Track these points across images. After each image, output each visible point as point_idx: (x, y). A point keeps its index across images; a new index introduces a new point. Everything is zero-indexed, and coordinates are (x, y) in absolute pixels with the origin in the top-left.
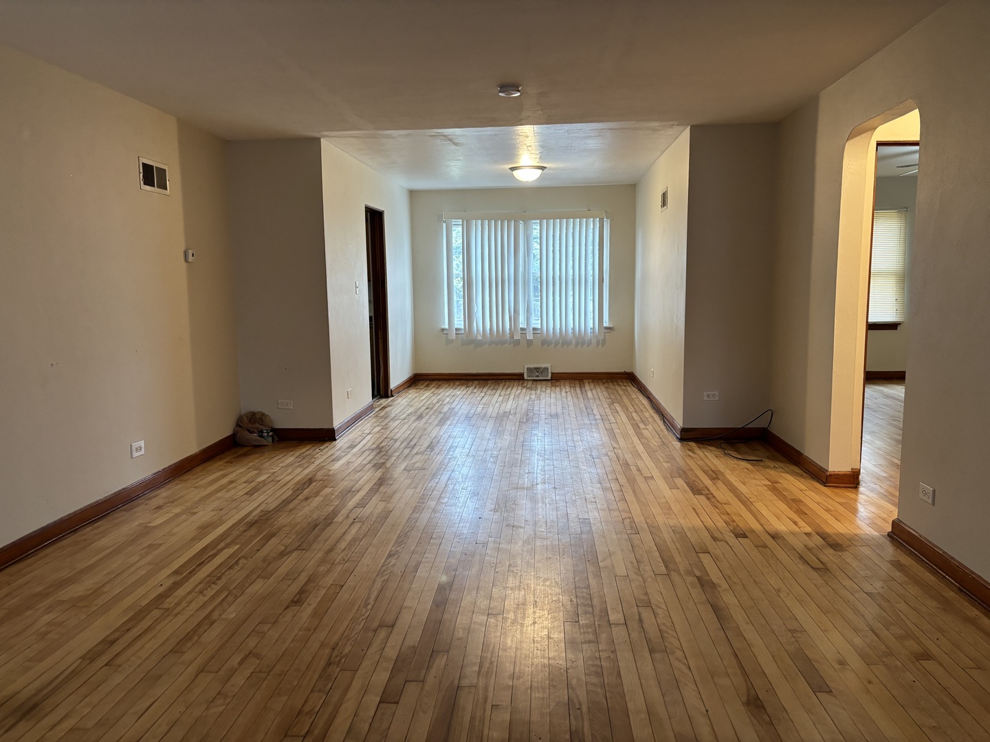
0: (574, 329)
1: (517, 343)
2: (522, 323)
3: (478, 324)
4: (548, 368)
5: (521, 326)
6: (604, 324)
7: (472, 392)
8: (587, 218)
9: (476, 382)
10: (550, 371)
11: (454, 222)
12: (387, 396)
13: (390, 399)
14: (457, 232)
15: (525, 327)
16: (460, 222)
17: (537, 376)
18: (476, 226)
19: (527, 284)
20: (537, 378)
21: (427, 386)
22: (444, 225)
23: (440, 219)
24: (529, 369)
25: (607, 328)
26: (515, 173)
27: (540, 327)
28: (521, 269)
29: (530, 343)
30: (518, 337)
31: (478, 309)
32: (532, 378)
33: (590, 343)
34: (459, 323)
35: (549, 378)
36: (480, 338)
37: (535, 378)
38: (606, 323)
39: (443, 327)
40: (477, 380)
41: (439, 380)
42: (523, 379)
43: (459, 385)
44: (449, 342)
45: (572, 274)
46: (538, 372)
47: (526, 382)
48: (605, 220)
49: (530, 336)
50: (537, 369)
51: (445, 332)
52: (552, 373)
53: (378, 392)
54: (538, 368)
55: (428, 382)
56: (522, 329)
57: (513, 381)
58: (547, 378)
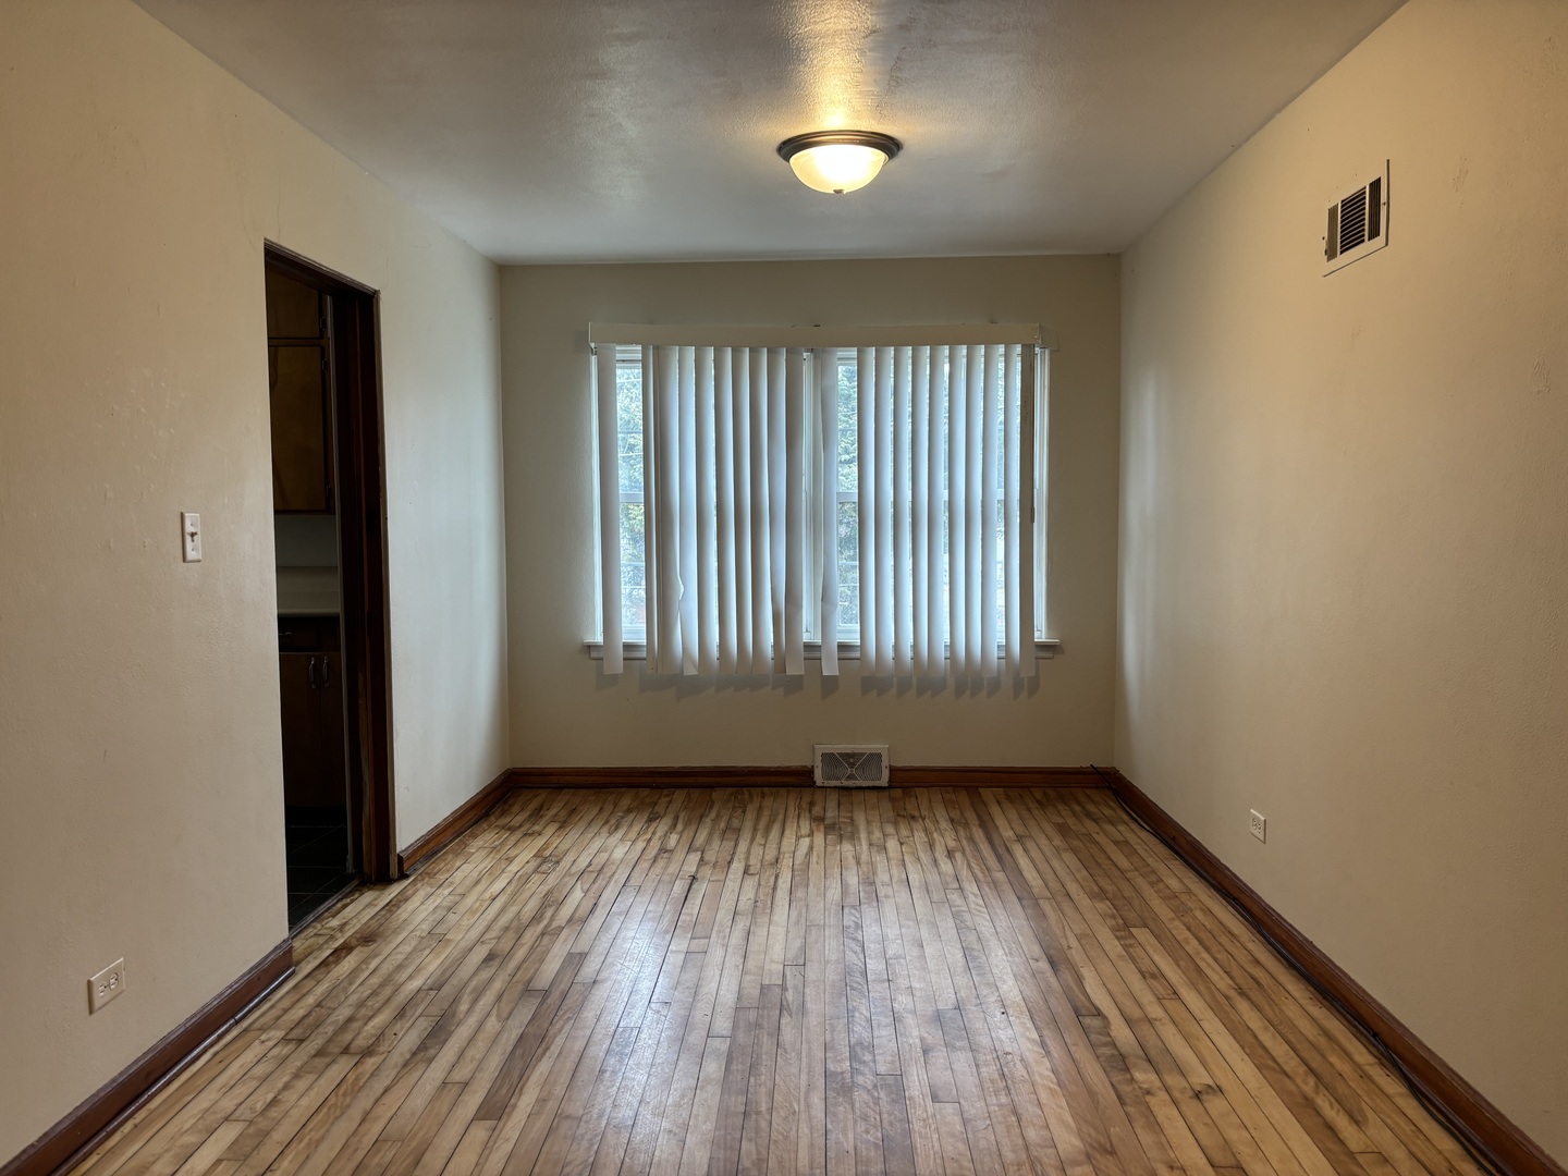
0: (952, 646)
1: (795, 684)
2: (809, 632)
3: (686, 635)
4: (880, 755)
5: (806, 638)
6: (1036, 634)
7: (663, 850)
8: (990, 342)
9: (680, 795)
10: (885, 763)
11: (621, 351)
12: (383, 879)
13: (395, 890)
14: (629, 382)
15: (818, 641)
16: (636, 351)
17: (850, 777)
18: (683, 363)
19: (820, 523)
20: (851, 783)
21: (537, 815)
22: (594, 359)
23: (580, 346)
24: (829, 759)
25: (1043, 647)
26: (800, 160)
27: (858, 642)
28: (805, 482)
29: (830, 684)
30: (795, 668)
31: (686, 589)
32: (837, 783)
33: (995, 685)
34: (633, 626)
35: (884, 781)
36: (691, 671)
37: (846, 783)
38: (1041, 634)
39: (589, 639)
40: (682, 787)
41: (578, 787)
42: (812, 784)
43: (629, 811)
44: (607, 681)
45: (946, 497)
46: (852, 765)
47: (819, 797)
48: (1037, 350)
49: (830, 668)
50: (850, 758)
51: (594, 655)
52: (893, 770)
53: (355, 866)
54: (853, 755)
55: (543, 794)
56: (809, 647)
57: (783, 791)
58: (877, 783)
